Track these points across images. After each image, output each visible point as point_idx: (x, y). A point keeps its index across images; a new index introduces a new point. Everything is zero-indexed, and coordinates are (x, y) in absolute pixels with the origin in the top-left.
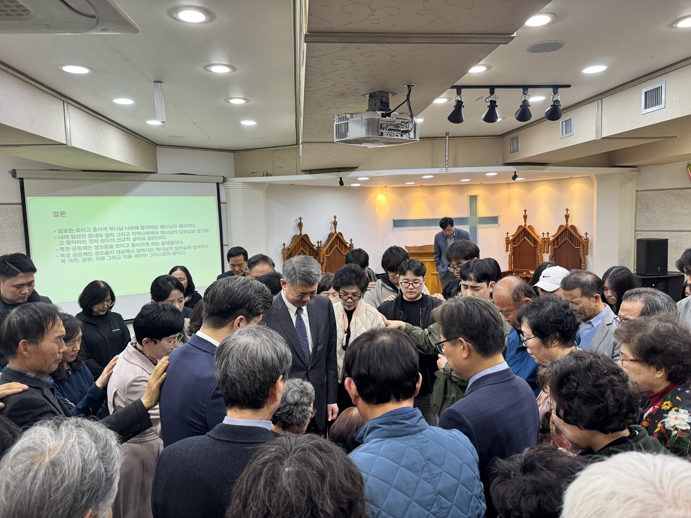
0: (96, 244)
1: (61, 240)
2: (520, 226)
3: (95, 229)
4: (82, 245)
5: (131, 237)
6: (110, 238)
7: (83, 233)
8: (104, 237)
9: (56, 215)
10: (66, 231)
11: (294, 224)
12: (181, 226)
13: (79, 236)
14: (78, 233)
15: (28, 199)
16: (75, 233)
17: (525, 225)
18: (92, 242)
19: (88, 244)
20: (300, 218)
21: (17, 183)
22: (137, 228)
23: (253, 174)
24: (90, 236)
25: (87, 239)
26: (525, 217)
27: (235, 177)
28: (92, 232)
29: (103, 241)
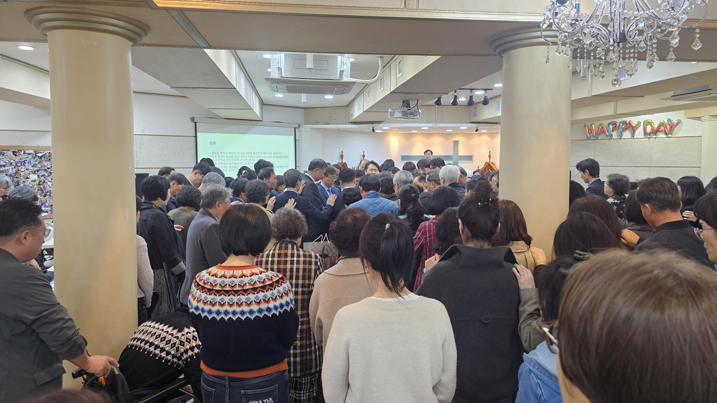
0: (230, 162)
2: (487, 162)
3: (230, 153)
4: (223, 162)
5: (248, 158)
6: (237, 158)
7: (224, 155)
8: (234, 158)
9: (211, 143)
10: (216, 153)
11: (338, 155)
12: (274, 153)
13: (221, 157)
14: (221, 155)
15: (198, 134)
16: (220, 155)
17: (490, 162)
18: (228, 160)
19: (226, 162)
20: (342, 152)
21: (194, 124)
22: (251, 153)
23: (317, 123)
24: (227, 157)
25: (226, 158)
26: (490, 156)
27: (305, 124)
28: (228, 155)
29: (233, 160)
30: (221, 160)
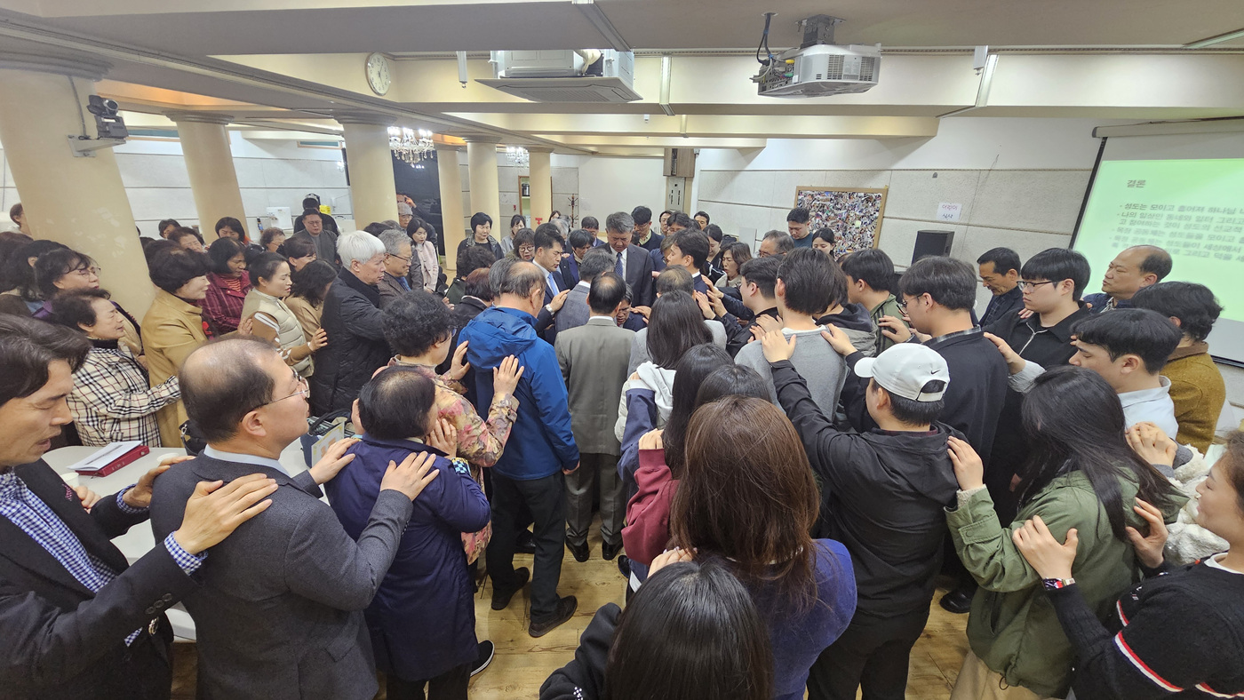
0: (1175, 230)
1: (1125, 218)
3: (1182, 208)
4: (1152, 229)
6: (1204, 223)
7: (1161, 212)
8: (1193, 221)
9: (1131, 184)
10: (1135, 206)
13: (1151, 216)
14: (1153, 212)
16: (1148, 211)
18: (1168, 225)
19: (1161, 228)
24: (1170, 217)
25: (1163, 221)
28: (1176, 212)
29: (1188, 227)
30: (1148, 223)
